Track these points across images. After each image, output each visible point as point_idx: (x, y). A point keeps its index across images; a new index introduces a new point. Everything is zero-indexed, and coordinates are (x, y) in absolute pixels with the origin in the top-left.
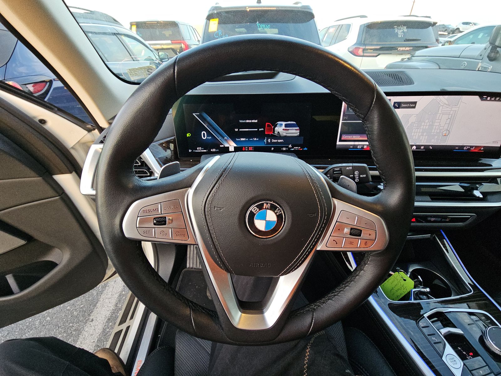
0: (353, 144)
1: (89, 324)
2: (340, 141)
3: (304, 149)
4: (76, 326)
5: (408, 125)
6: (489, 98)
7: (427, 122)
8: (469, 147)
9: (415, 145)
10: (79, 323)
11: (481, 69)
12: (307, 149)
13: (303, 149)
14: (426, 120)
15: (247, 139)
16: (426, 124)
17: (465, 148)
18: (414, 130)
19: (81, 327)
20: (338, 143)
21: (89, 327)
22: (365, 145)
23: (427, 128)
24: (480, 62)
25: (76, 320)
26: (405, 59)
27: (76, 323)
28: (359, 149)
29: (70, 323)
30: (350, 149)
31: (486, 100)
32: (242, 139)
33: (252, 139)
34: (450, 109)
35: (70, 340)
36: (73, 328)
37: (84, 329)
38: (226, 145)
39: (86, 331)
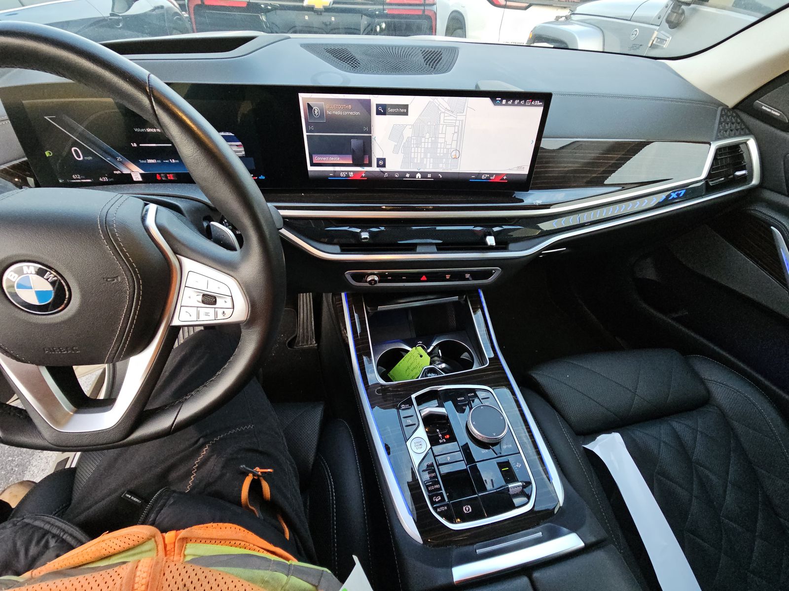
0: (333, 170)
1: (38, 456)
2: (312, 164)
3: (260, 178)
4: (17, 460)
5: (404, 141)
6: (504, 102)
7: (428, 137)
8: (488, 176)
9: (420, 173)
10: (21, 456)
11: (656, 42)
12: (264, 178)
13: (258, 178)
14: (426, 134)
15: (159, 161)
16: (427, 140)
17: (483, 177)
18: (413, 149)
19: (26, 461)
20: (310, 168)
21: (39, 460)
22: (351, 171)
23: (429, 146)
24: (655, 30)
25: (16, 452)
26: (561, 17)
27: (18, 456)
28: (343, 177)
29: (9, 456)
30: (331, 177)
31: (501, 104)
32: (150, 161)
33: (167, 161)
34: (455, 119)
35: (12, 479)
36: (14, 462)
37: (31, 463)
38: (126, 171)
39: (34, 466)
